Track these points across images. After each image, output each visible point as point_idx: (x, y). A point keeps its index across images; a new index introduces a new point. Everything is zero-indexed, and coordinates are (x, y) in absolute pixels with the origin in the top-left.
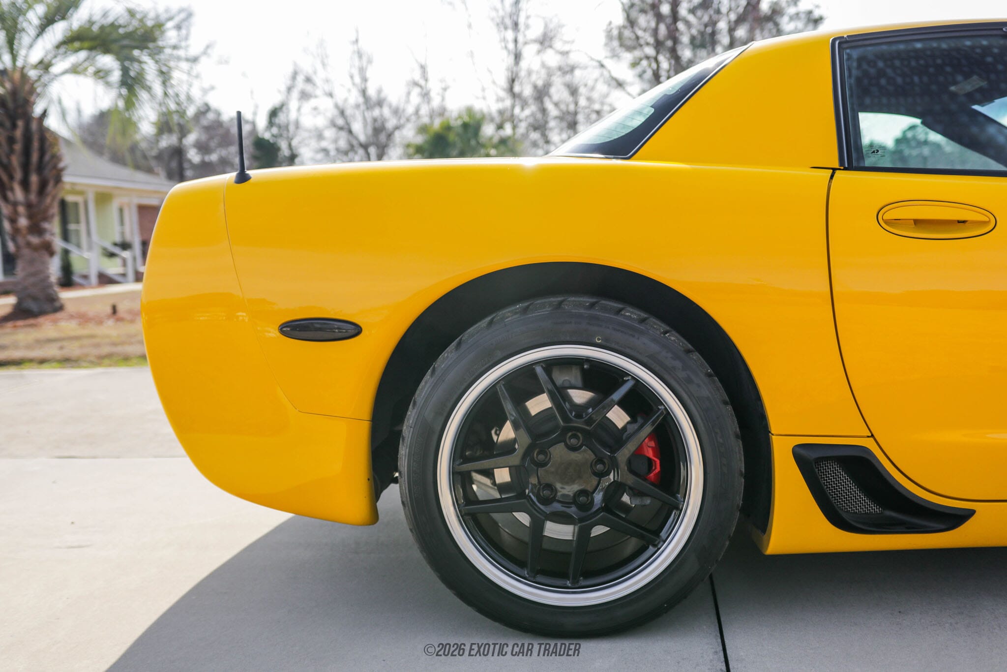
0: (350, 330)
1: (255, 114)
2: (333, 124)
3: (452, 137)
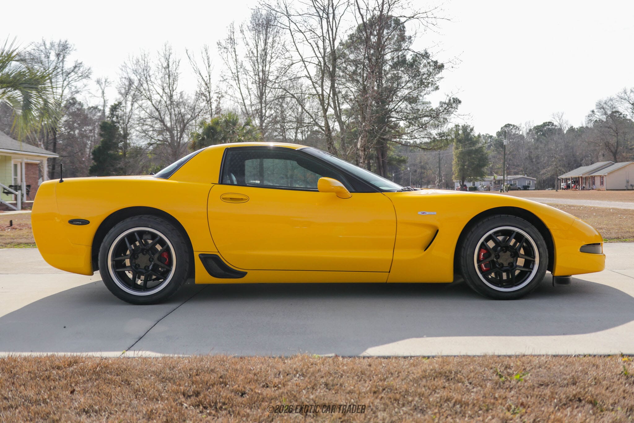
0: (85, 222)
1: (104, 106)
2: (151, 116)
3: (219, 129)
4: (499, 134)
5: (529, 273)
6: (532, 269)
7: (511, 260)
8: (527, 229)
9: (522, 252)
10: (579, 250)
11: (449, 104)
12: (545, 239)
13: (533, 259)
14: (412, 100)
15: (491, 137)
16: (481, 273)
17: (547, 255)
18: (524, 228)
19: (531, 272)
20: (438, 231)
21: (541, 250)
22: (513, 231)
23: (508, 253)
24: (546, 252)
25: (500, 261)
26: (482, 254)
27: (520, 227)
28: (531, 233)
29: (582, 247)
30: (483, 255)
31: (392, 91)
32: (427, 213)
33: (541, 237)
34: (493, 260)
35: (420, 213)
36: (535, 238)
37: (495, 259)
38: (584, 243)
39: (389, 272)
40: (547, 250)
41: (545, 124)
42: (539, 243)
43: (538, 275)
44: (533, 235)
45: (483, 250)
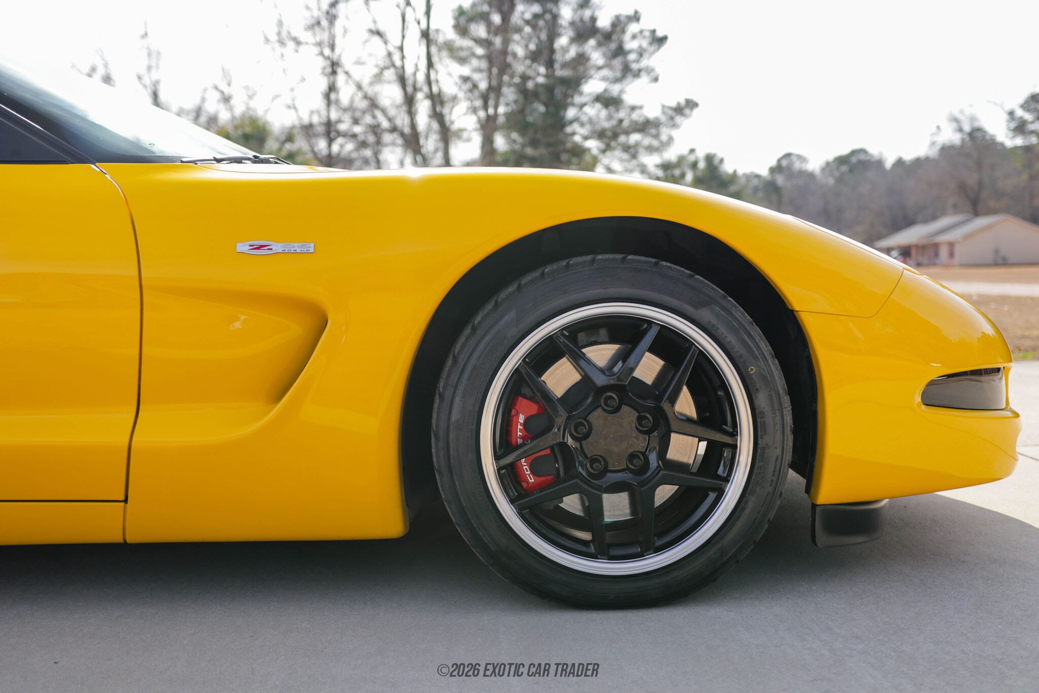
4: (772, 170)
5: (712, 496)
6: (727, 480)
7: (639, 443)
8: (705, 315)
9: (685, 404)
10: (918, 399)
11: (679, 110)
12: (780, 354)
13: (728, 440)
14: (609, 101)
15: (758, 176)
16: (512, 501)
17: (789, 419)
18: (689, 309)
19: (721, 493)
20: (323, 324)
21: (762, 399)
22: (649, 322)
23: (628, 415)
24: (781, 408)
25: (593, 447)
26: (521, 419)
27: (675, 303)
28: (723, 331)
29: (931, 383)
30: (525, 424)
31: (573, 84)
32: (277, 247)
33: (765, 347)
34: (563, 446)
35: (243, 247)
36: (738, 348)
37: (570, 441)
38: (938, 370)
39: (126, 501)
40: (786, 401)
41: (854, 153)
42: (753, 370)
43: (752, 502)
44: (731, 339)
45: (522, 403)
